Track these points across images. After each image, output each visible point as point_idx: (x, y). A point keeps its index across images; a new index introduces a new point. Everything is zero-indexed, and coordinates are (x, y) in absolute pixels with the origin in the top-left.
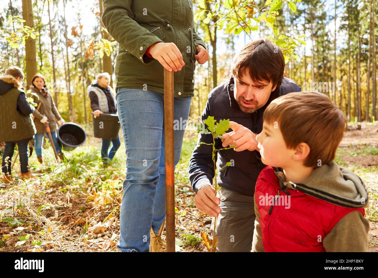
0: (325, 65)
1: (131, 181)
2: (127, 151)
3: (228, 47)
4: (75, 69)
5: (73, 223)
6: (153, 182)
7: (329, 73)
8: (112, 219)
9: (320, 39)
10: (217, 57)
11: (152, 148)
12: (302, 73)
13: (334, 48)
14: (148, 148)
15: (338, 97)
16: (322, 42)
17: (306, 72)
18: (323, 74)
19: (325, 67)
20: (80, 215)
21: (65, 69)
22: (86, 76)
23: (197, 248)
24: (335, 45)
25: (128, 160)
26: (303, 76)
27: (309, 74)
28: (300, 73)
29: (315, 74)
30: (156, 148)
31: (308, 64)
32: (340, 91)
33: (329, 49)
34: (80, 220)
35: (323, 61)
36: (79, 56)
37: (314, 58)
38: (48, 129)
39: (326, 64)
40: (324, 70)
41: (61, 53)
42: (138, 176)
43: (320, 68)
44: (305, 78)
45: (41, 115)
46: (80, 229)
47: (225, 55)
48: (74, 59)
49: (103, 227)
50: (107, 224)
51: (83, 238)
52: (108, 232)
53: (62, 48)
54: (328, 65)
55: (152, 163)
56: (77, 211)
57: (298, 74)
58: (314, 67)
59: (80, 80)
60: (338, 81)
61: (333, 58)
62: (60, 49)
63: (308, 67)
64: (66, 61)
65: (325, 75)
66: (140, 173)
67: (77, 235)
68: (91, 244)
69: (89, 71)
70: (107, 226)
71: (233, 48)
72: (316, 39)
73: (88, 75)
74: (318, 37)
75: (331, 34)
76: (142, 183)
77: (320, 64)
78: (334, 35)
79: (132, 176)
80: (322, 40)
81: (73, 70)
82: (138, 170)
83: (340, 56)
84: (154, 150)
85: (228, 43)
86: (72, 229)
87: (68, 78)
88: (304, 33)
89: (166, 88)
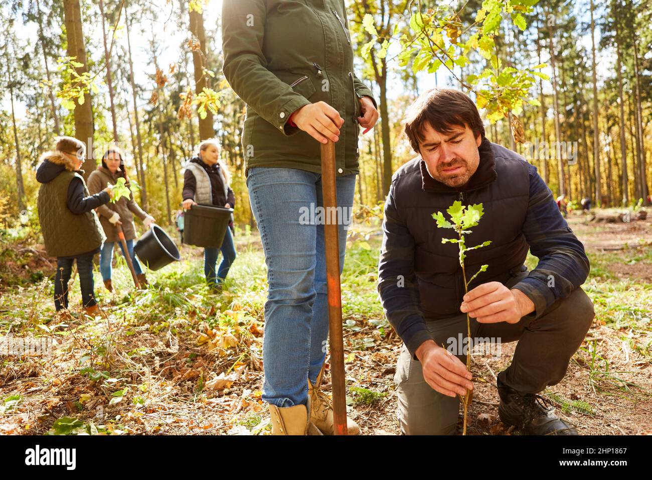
0: (578, 109)
1: (276, 302)
2: (268, 259)
3: (406, 86)
4: (149, 134)
5: (180, 376)
6: (308, 302)
7: (587, 123)
8: (240, 368)
9: (566, 65)
10: (389, 103)
11: (303, 253)
12: (537, 126)
13: (592, 78)
14: (299, 253)
15: (605, 164)
16: (572, 69)
17: (544, 122)
18: (575, 124)
19: (578, 113)
20: (188, 366)
21: (132, 135)
22: (169, 146)
23: (375, 407)
24: (595, 74)
25: (270, 271)
26: (540, 129)
27: (550, 126)
28: (535, 124)
29: (561, 125)
30: (310, 253)
31: (548, 109)
32: (608, 154)
33: (584, 81)
34: (190, 373)
35: (575, 102)
36: (155, 112)
37: (558, 98)
38: (122, 235)
39: (581, 106)
40: (578, 118)
41: (125, 109)
42: (287, 294)
43: (569, 114)
44: (543, 134)
45: (110, 211)
46: (193, 386)
47: (401, 100)
48: (147, 117)
49: (228, 381)
50: (233, 377)
51: (199, 398)
52: (235, 388)
53: (126, 100)
54: (585, 108)
55: (305, 274)
56: (184, 360)
57: (532, 126)
58: (559, 113)
59: (158, 152)
60: (602, 136)
61: (592, 96)
62: (123, 102)
63: (547, 114)
64: (133, 121)
65: (580, 125)
66: (289, 288)
67: (189, 393)
68: (213, 405)
69: (172, 137)
70: (234, 379)
71: (415, 86)
72: (561, 64)
73: (171, 144)
74: (563, 61)
75: (586, 55)
76: (293, 303)
77: (568, 108)
78: (592, 56)
79: (277, 294)
80: (572, 65)
81: (146, 136)
82: (286, 285)
83: (604, 91)
84: (306, 256)
85: (407, 78)
86: (180, 385)
87: (137, 150)
88: (539, 55)
89: (325, 165)
